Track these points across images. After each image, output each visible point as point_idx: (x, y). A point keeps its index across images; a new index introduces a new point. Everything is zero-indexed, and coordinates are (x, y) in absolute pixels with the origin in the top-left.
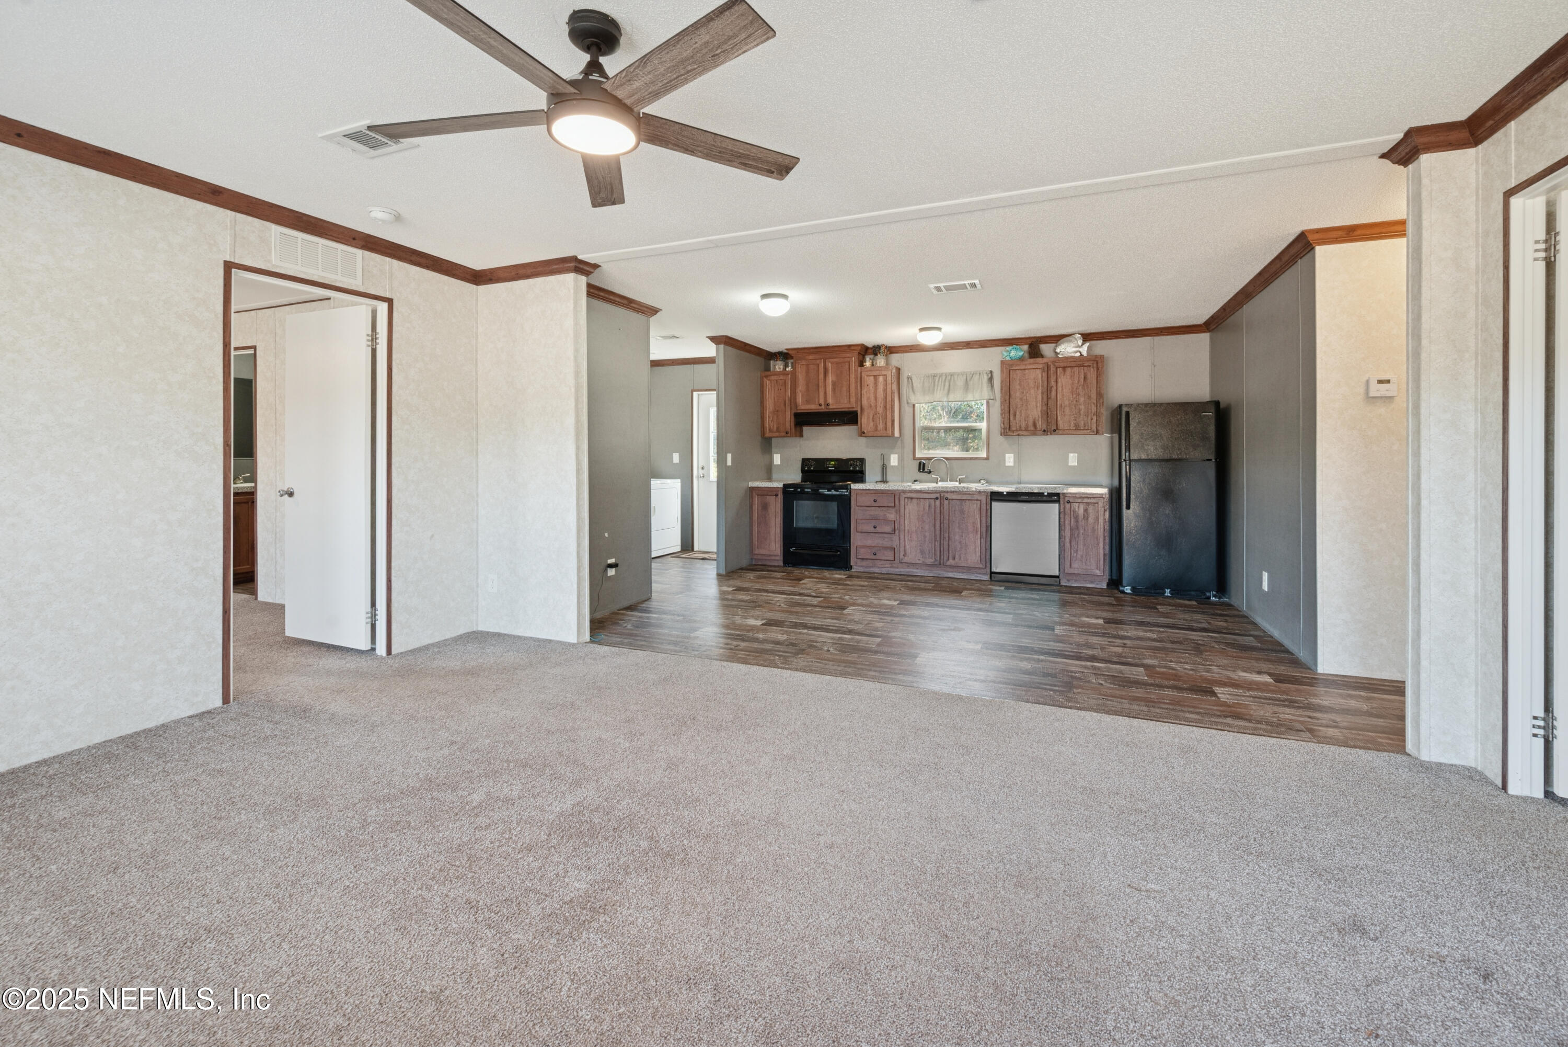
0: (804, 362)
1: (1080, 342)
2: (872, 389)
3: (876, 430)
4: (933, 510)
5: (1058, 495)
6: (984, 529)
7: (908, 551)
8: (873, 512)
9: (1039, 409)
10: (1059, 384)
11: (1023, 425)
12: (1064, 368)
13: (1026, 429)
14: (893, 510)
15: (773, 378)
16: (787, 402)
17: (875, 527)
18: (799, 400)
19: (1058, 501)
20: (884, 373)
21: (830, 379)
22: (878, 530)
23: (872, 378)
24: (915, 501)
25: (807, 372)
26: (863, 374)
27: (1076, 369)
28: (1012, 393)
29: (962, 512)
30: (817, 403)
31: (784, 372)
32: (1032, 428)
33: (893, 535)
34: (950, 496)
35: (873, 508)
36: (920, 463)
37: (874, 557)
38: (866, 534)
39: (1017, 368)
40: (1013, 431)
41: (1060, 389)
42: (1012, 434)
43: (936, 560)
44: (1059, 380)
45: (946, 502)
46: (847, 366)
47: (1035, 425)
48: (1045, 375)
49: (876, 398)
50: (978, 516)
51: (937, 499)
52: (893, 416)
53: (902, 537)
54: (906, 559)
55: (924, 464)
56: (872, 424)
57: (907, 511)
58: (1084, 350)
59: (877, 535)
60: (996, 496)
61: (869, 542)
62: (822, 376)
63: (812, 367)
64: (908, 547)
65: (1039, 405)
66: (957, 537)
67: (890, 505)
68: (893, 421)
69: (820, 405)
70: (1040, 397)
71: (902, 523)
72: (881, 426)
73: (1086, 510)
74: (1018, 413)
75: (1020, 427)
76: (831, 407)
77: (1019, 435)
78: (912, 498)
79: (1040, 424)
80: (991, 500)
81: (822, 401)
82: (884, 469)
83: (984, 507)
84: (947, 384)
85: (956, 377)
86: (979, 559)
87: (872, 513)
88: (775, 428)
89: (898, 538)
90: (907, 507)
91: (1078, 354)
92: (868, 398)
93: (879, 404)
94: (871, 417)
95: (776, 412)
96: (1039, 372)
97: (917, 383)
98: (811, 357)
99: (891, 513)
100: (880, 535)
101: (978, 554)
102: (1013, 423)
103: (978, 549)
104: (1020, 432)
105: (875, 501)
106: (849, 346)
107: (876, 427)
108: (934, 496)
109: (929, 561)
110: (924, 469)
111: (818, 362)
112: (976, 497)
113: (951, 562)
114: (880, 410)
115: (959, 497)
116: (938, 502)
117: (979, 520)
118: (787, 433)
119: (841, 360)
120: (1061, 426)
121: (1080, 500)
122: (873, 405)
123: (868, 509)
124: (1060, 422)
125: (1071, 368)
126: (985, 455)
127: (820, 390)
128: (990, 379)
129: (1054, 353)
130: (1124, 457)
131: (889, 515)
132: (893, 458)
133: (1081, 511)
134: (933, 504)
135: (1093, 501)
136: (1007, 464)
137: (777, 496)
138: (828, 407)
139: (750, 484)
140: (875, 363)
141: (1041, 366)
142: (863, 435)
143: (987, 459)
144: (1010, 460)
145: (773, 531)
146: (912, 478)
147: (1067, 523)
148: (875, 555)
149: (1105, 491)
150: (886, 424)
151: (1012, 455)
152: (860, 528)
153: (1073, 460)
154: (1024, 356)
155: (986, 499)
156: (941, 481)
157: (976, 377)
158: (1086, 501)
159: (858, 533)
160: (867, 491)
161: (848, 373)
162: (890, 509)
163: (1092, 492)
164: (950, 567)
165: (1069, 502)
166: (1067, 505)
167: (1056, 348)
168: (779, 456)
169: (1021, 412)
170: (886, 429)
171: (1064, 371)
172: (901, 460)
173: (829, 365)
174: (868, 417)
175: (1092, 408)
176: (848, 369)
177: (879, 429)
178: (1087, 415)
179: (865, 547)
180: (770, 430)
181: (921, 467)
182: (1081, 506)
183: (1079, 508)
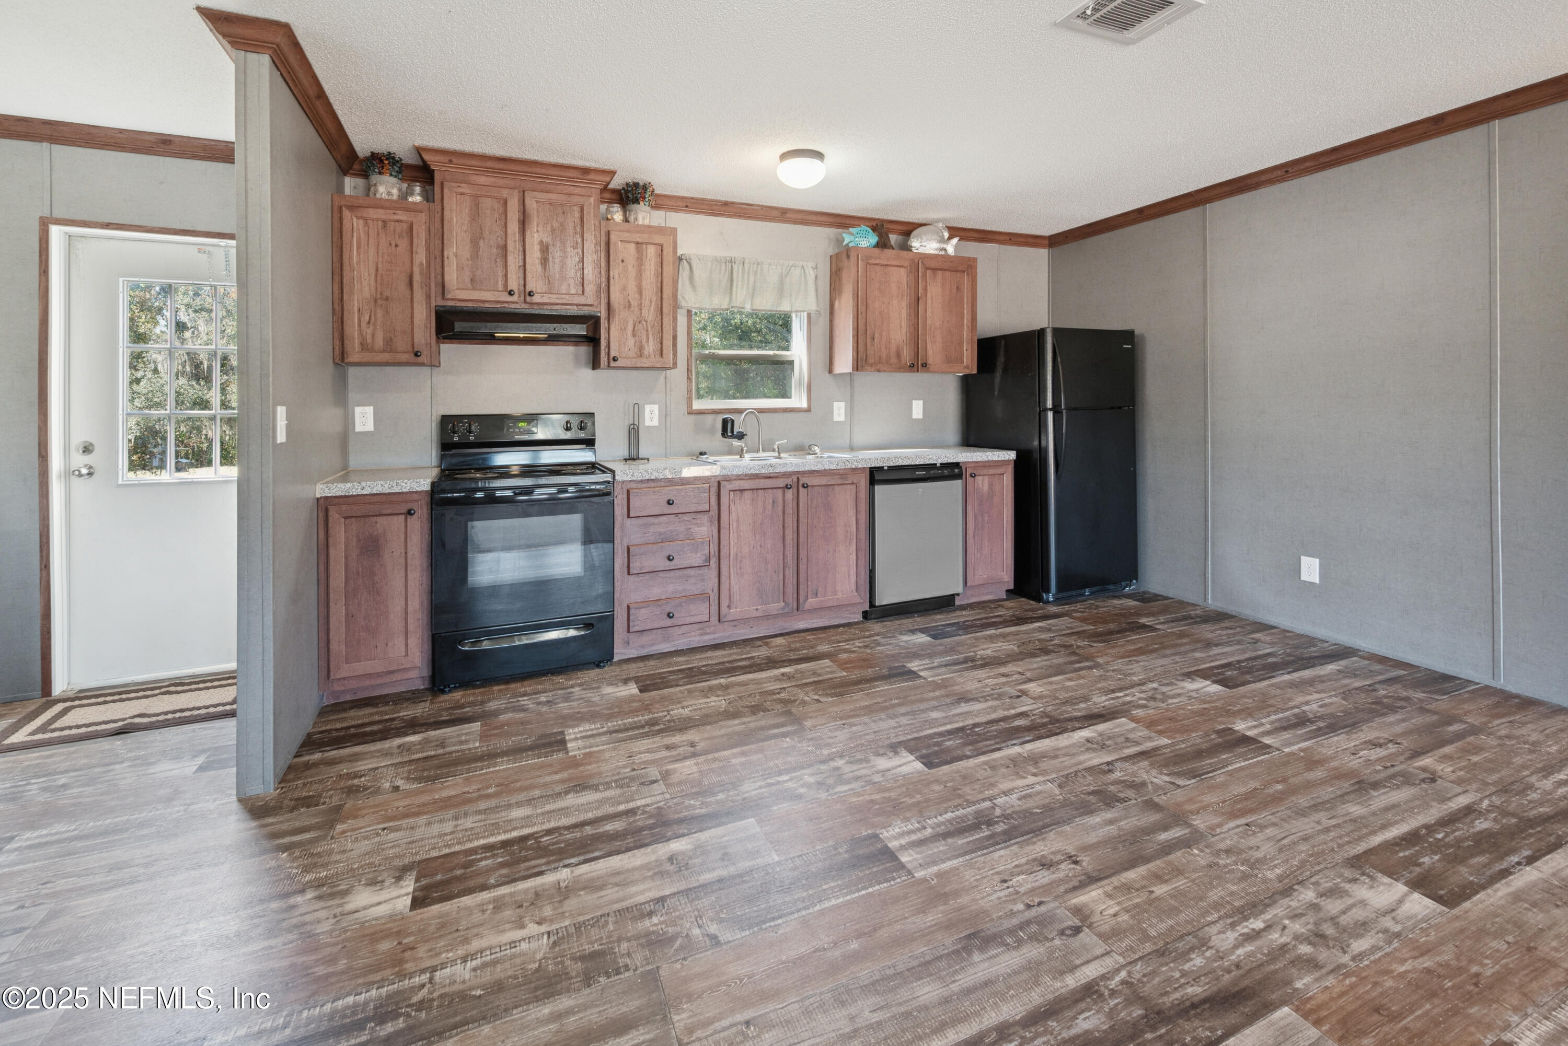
0: (465, 188)
1: (946, 235)
2: (632, 272)
3: (641, 353)
4: (780, 508)
5: (957, 465)
6: (863, 533)
7: (737, 597)
8: (662, 526)
9: (904, 330)
10: (929, 296)
11: (884, 356)
12: (935, 270)
13: (888, 362)
14: (705, 518)
15: (372, 213)
16: (417, 277)
17: (670, 559)
18: (452, 277)
19: (959, 476)
20: (658, 239)
21: (535, 236)
22: (677, 563)
23: (632, 247)
24: (747, 495)
25: (476, 213)
26: (613, 237)
27: (948, 274)
28: (870, 302)
29: (828, 507)
30: (500, 288)
31: (402, 203)
32: (894, 360)
33: (705, 571)
34: (810, 481)
35: (664, 518)
36: (725, 422)
37: (668, 622)
38: (648, 576)
39: (877, 261)
40: (871, 365)
41: (929, 301)
42: (869, 368)
43: (786, 605)
44: (929, 289)
45: (804, 492)
46: (577, 215)
47: (898, 355)
48: (911, 277)
49: (640, 291)
50: (852, 513)
51: (787, 487)
52: (675, 329)
53: (724, 569)
54: (734, 612)
56: (631, 342)
57: (733, 516)
58: (952, 249)
59: (672, 574)
60: (877, 476)
61: (656, 592)
62: (513, 227)
63: (486, 203)
64: (735, 588)
65: (904, 324)
66: (820, 555)
67: (700, 508)
68: (675, 338)
69: (511, 293)
70: (904, 312)
71: (724, 543)
72: (651, 347)
73: (991, 486)
74: (876, 335)
75: (880, 357)
76: (537, 299)
77: (879, 371)
78: (742, 491)
79: (907, 358)
80: (872, 482)
81: (513, 284)
82: (634, 433)
83: (862, 495)
84: (752, 278)
85: (765, 267)
86: (853, 587)
87: (661, 529)
88: (379, 342)
89: (715, 573)
90: (733, 508)
91: (943, 253)
92: (624, 288)
93: (646, 303)
94: (630, 328)
95: (381, 300)
96: (903, 271)
97: (699, 271)
98: (483, 180)
99: (702, 525)
100: (678, 573)
101: (853, 579)
102: (870, 352)
103: (853, 571)
104: (879, 366)
105: (670, 503)
106: (581, 170)
107: (641, 348)
108: (781, 483)
109: (776, 607)
110: (734, 432)
111: (505, 193)
112: (850, 479)
113: (812, 602)
114: (649, 314)
115: (823, 481)
116: (790, 494)
117: (854, 519)
118: (417, 354)
119: (561, 198)
120: (930, 361)
121: (985, 472)
122: (634, 303)
123: (656, 520)
124: (930, 352)
125: (940, 272)
126: (804, 405)
127: (510, 259)
128: (816, 277)
129: (906, 247)
130: (1049, 404)
131: (697, 529)
132: (651, 412)
133: (986, 488)
134: (781, 498)
135: (999, 471)
136: (836, 418)
137: (410, 513)
138: (528, 299)
139: (322, 490)
140: (632, 219)
141: (906, 264)
142: (613, 364)
143: (808, 410)
144: (839, 411)
145: (397, 606)
146: (703, 450)
147: (969, 508)
148: (670, 616)
149: (1012, 455)
150: (661, 343)
151: (842, 404)
152: (635, 566)
153: (917, 409)
154: (877, 245)
155: (864, 481)
156: (747, 452)
157: (797, 272)
158: (992, 471)
159: (631, 578)
160: (651, 484)
161: (579, 229)
162: (699, 516)
163: (995, 458)
164: (809, 611)
165: (973, 476)
166: (969, 479)
167: (908, 240)
168: (370, 410)
169: (881, 335)
170: (661, 354)
171: (935, 275)
172: (665, 415)
173: (531, 204)
174: (623, 330)
175: (966, 334)
176: (578, 221)
177: (646, 352)
178: (961, 344)
179: (646, 603)
180: (364, 347)
181: (727, 428)
182: (986, 478)
183: (982, 483)
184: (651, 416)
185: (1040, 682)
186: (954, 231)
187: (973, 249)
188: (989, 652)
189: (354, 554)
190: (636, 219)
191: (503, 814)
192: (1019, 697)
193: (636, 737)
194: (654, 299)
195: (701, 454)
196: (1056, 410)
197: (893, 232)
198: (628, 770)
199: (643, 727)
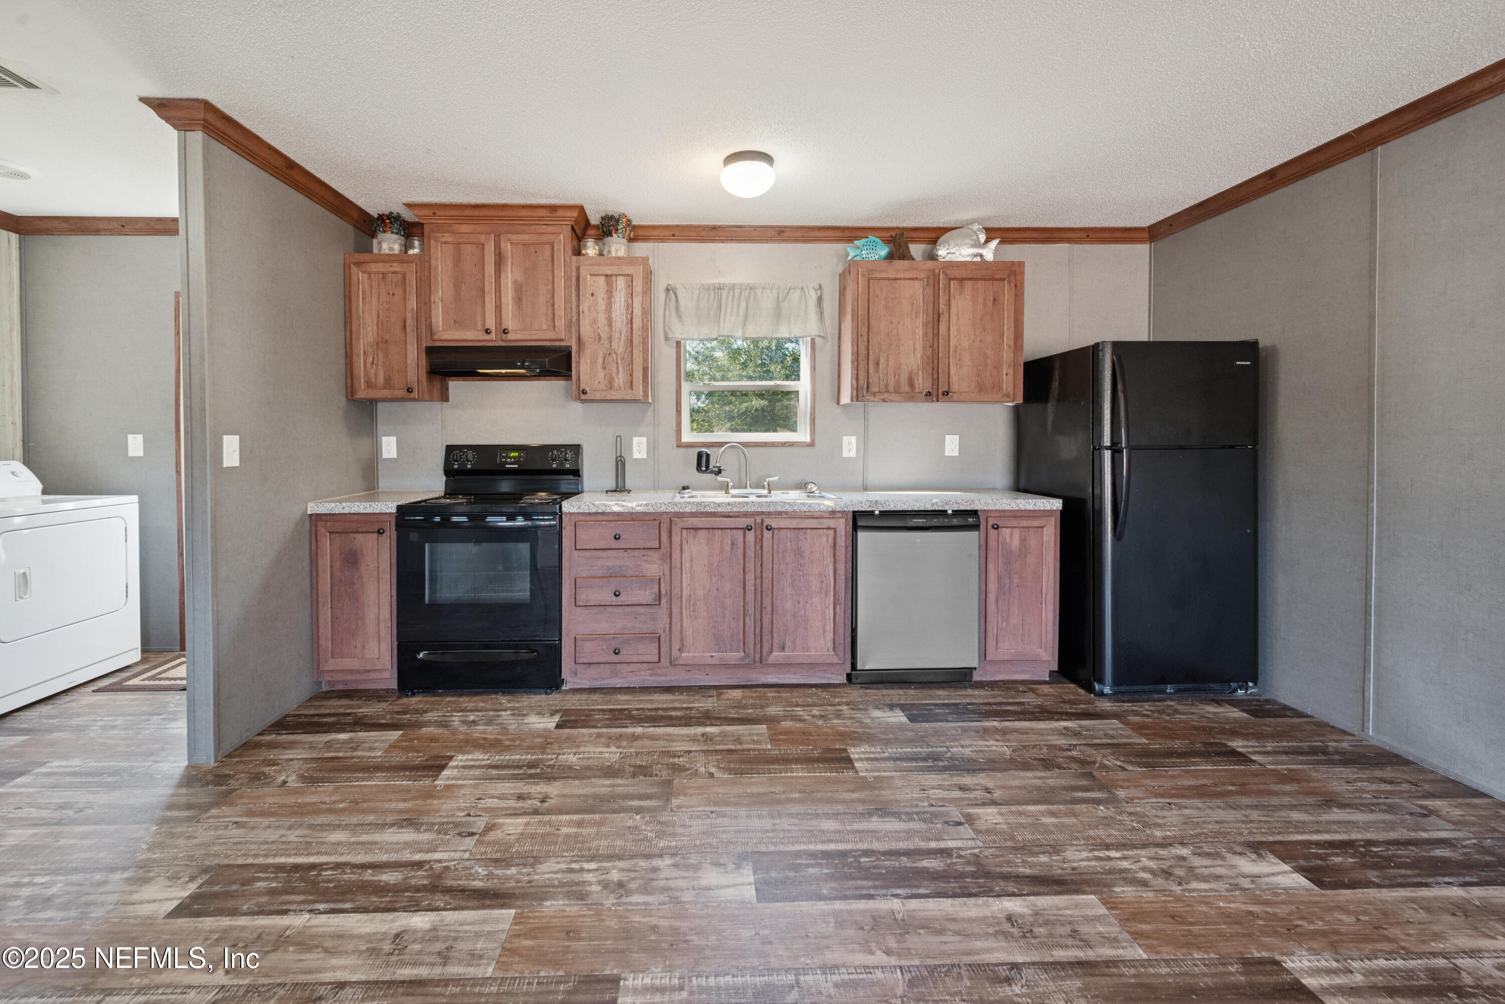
0: (448, 238)
1: (982, 237)
2: (602, 305)
3: (610, 386)
4: (740, 551)
5: (974, 513)
6: (841, 586)
7: (689, 641)
8: (612, 560)
9: (919, 354)
10: (953, 310)
11: (891, 383)
12: (962, 280)
13: (897, 391)
14: (655, 555)
15: (375, 267)
16: (410, 322)
17: (616, 594)
18: (438, 318)
19: (975, 527)
20: (627, 270)
21: (509, 278)
22: (624, 598)
23: (602, 279)
24: (702, 534)
25: (458, 260)
26: (582, 271)
27: (980, 284)
28: (872, 322)
29: (799, 553)
30: (480, 327)
31: (402, 258)
32: (905, 388)
33: (656, 609)
34: (774, 523)
35: (610, 553)
36: (700, 455)
37: (615, 658)
38: (595, 610)
39: (883, 275)
40: (875, 394)
41: (954, 318)
42: (872, 398)
43: (747, 655)
44: (953, 302)
45: (767, 535)
46: (547, 253)
47: (911, 383)
48: (929, 291)
49: (610, 323)
50: (829, 561)
51: (749, 529)
52: (646, 360)
53: (675, 610)
54: (687, 657)
55: (708, 456)
56: (601, 374)
57: (686, 555)
58: (988, 253)
59: (620, 609)
60: (862, 520)
61: (604, 627)
62: (490, 269)
63: (467, 250)
64: (688, 631)
65: (919, 346)
66: (789, 605)
67: (649, 545)
68: (645, 370)
69: (487, 331)
70: (920, 332)
71: (676, 582)
72: (621, 379)
73: (1023, 541)
74: (882, 360)
75: (887, 386)
76: (511, 336)
77: (884, 401)
78: (696, 529)
79: (922, 383)
80: (855, 528)
81: (491, 324)
82: (620, 464)
83: (842, 542)
84: (743, 305)
85: (759, 292)
86: (830, 645)
87: (609, 563)
88: (381, 380)
89: (666, 614)
90: (685, 547)
91: (978, 259)
92: (594, 321)
93: (616, 335)
94: (600, 360)
95: (382, 343)
96: (918, 285)
97: (686, 301)
98: (464, 228)
99: (652, 562)
100: (628, 609)
101: (830, 636)
102: (874, 379)
103: (830, 627)
104: (886, 396)
105: (617, 537)
106: (553, 208)
107: (611, 381)
108: (742, 522)
109: (734, 656)
110: (707, 467)
111: (482, 238)
112: (826, 523)
113: (778, 655)
114: (619, 346)
115: (793, 524)
116: (751, 535)
117: (831, 568)
118: (410, 390)
119: (535, 238)
120: (955, 387)
121: (1014, 523)
122: (604, 336)
123: (600, 553)
124: (954, 378)
125: (970, 282)
126: (808, 439)
127: (487, 299)
128: (820, 299)
129: (932, 257)
130: (1107, 441)
131: (647, 566)
132: (639, 444)
133: (1016, 542)
134: (741, 539)
135: (1036, 523)
136: (846, 454)
137: (380, 532)
138: (504, 336)
139: (313, 508)
140: (605, 252)
141: (922, 275)
142: (583, 397)
143: (812, 444)
144: (850, 446)
145: (371, 615)
146: (686, 484)
147: (991, 566)
148: (616, 652)
149: (1056, 504)
150: (631, 375)
151: (853, 439)
152: (582, 598)
153: (952, 446)
154: (890, 257)
155: (842, 526)
156: (734, 487)
157: (796, 295)
158: (1024, 523)
159: (579, 609)
160: (600, 518)
161: (550, 267)
162: (649, 553)
163: (1030, 507)
164: (774, 665)
165: (996, 527)
166: (992, 532)
167: (933, 249)
168: (393, 440)
169: (887, 359)
170: (631, 386)
171: (962, 286)
172: (653, 447)
173: (507, 247)
174: (594, 363)
175: (1007, 355)
176: (549, 259)
177: (616, 385)
178: (998, 367)
179: (593, 637)
180: (369, 385)
181: (703, 462)
182: (1016, 532)
183: (1011, 537)
184: (639, 448)
185: (1004, 809)
186: (991, 233)
187: (1015, 252)
188: (967, 751)
189: (338, 565)
190: (609, 252)
191: (325, 834)
192: (959, 824)
193: (500, 778)
194: (624, 330)
195: (684, 488)
196: (1116, 450)
197: (914, 240)
198: (464, 814)
199: (520, 767)
